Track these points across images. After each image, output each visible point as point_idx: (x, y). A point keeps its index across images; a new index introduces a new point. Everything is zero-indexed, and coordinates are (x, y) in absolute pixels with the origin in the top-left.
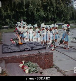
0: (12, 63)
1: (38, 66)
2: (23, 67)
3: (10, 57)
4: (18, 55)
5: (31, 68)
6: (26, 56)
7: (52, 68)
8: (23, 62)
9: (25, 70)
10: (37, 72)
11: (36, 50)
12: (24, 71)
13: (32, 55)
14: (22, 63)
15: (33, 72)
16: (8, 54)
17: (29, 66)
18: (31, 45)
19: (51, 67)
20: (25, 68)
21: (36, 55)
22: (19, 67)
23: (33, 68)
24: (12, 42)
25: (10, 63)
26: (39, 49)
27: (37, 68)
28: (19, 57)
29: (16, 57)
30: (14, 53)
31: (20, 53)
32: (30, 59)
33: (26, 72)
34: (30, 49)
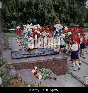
0: (23, 69)
1: (51, 72)
2: (35, 73)
3: (20, 63)
4: (30, 60)
5: (44, 74)
6: (39, 62)
7: (66, 74)
8: (36, 68)
10: (50, 78)
11: (49, 56)
12: (37, 77)
13: (45, 60)
14: (34, 69)
15: (46, 78)
16: (18, 60)
17: (42, 72)
18: (43, 50)
19: (65, 73)
20: (38, 74)
21: (49, 61)
22: (32, 73)
23: (47, 74)
24: (21, 47)
25: (21, 69)
26: (52, 54)
27: (51, 74)
28: (31, 63)
29: (27, 63)
30: (25, 59)
31: (31, 58)
32: (43, 65)
33: (39, 78)
34: (43, 54)
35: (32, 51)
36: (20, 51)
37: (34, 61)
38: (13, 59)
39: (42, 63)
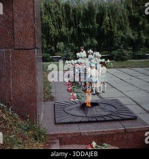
6: (100, 133)
8: (94, 144)
21: (118, 133)
28: (87, 135)
29: (80, 134)
30: (76, 125)
35: (89, 109)
36: (69, 108)
37: (92, 132)
38: (56, 124)
39: (106, 136)
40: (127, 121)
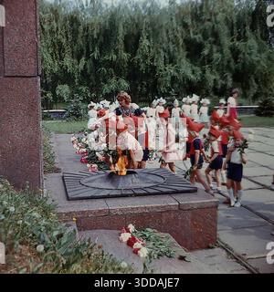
1: (173, 240)
2: (131, 243)
3: (90, 212)
4: (116, 206)
5: (154, 244)
6: (139, 211)
7: (212, 248)
8: (131, 227)
9: (139, 249)
10: (170, 257)
11: (168, 196)
12: (136, 252)
13: (157, 207)
14: (128, 231)
15: (159, 255)
16: (84, 202)
17: (148, 239)
18: (150, 177)
19: (210, 245)
20: (137, 245)
21: (168, 210)
22: (121, 241)
23: (160, 244)
24: (88, 165)
25: (92, 229)
26: (177, 192)
27: (171, 245)
28: (119, 213)
29: (109, 212)
30: (102, 201)
31: (120, 200)
33: (142, 256)
34: (151, 191)
35: (121, 179)
36: (88, 179)
37: (128, 209)
38: (69, 199)
39: (149, 215)
40: (182, 195)
